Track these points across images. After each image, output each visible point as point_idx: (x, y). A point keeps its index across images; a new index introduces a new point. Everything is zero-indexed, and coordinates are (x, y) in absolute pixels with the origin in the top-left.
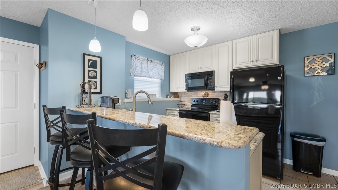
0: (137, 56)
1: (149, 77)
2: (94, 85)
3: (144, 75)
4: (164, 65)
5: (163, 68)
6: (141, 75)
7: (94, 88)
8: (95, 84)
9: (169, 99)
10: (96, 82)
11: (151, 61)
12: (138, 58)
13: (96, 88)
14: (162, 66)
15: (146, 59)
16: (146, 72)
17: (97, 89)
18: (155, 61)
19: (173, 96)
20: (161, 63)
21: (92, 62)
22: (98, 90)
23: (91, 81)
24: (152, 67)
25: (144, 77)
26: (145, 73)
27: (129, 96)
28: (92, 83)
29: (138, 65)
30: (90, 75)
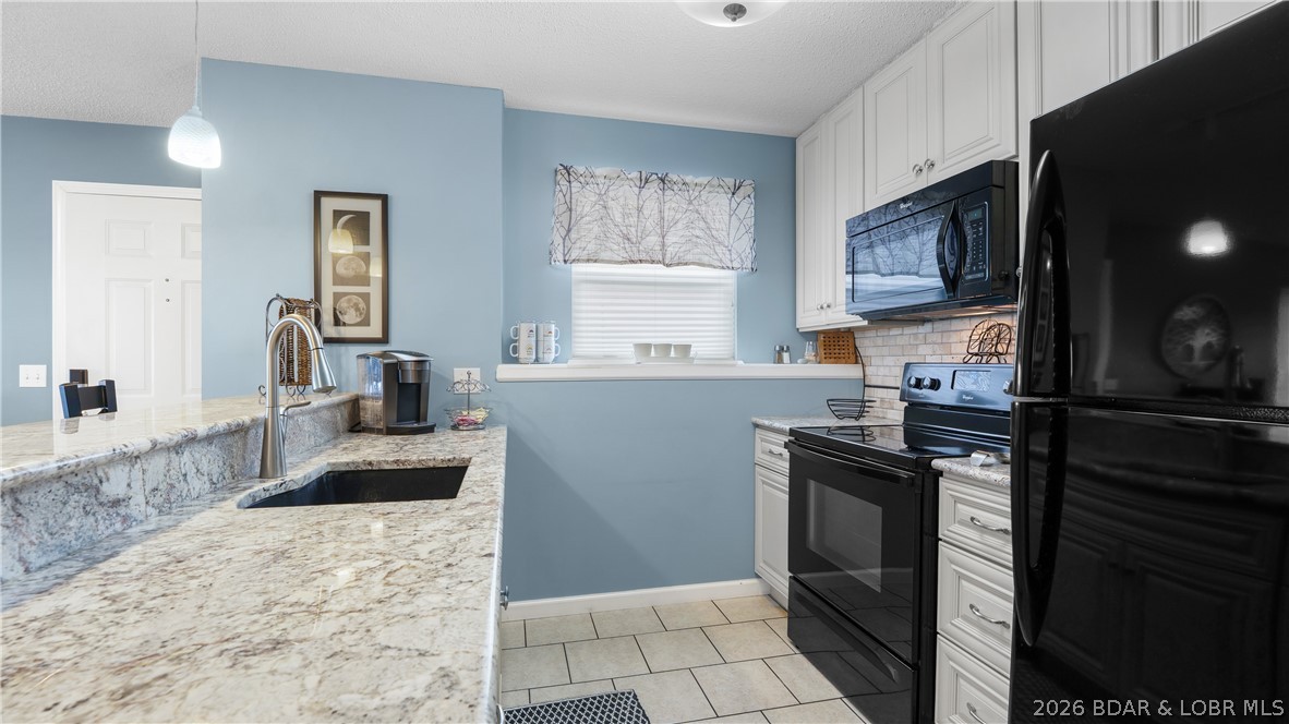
0: (581, 169)
1: (646, 261)
2: (357, 309)
3: (625, 255)
4: (747, 189)
5: (746, 208)
6: (604, 255)
7: (359, 320)
8: (362, 305)
9: (789, 369)
10: (366, 297)
11: (663, 180)
12: (582, 179)
13: (366, 322)
14: (737, 198)
15: (635, 175)
16: (628, 239)
17: (369, 325)
18: (689, 179)
19: (809, 353)
20: (730, 181)
21: (349, 219)
22: (375, 330)
23: (345, 294)
24: (672, 213)
25: (625, 262)
26: (627, 246)
27: (522, 354)
28: (349, 301)
29: (587, 209)
30: (341, 270)
